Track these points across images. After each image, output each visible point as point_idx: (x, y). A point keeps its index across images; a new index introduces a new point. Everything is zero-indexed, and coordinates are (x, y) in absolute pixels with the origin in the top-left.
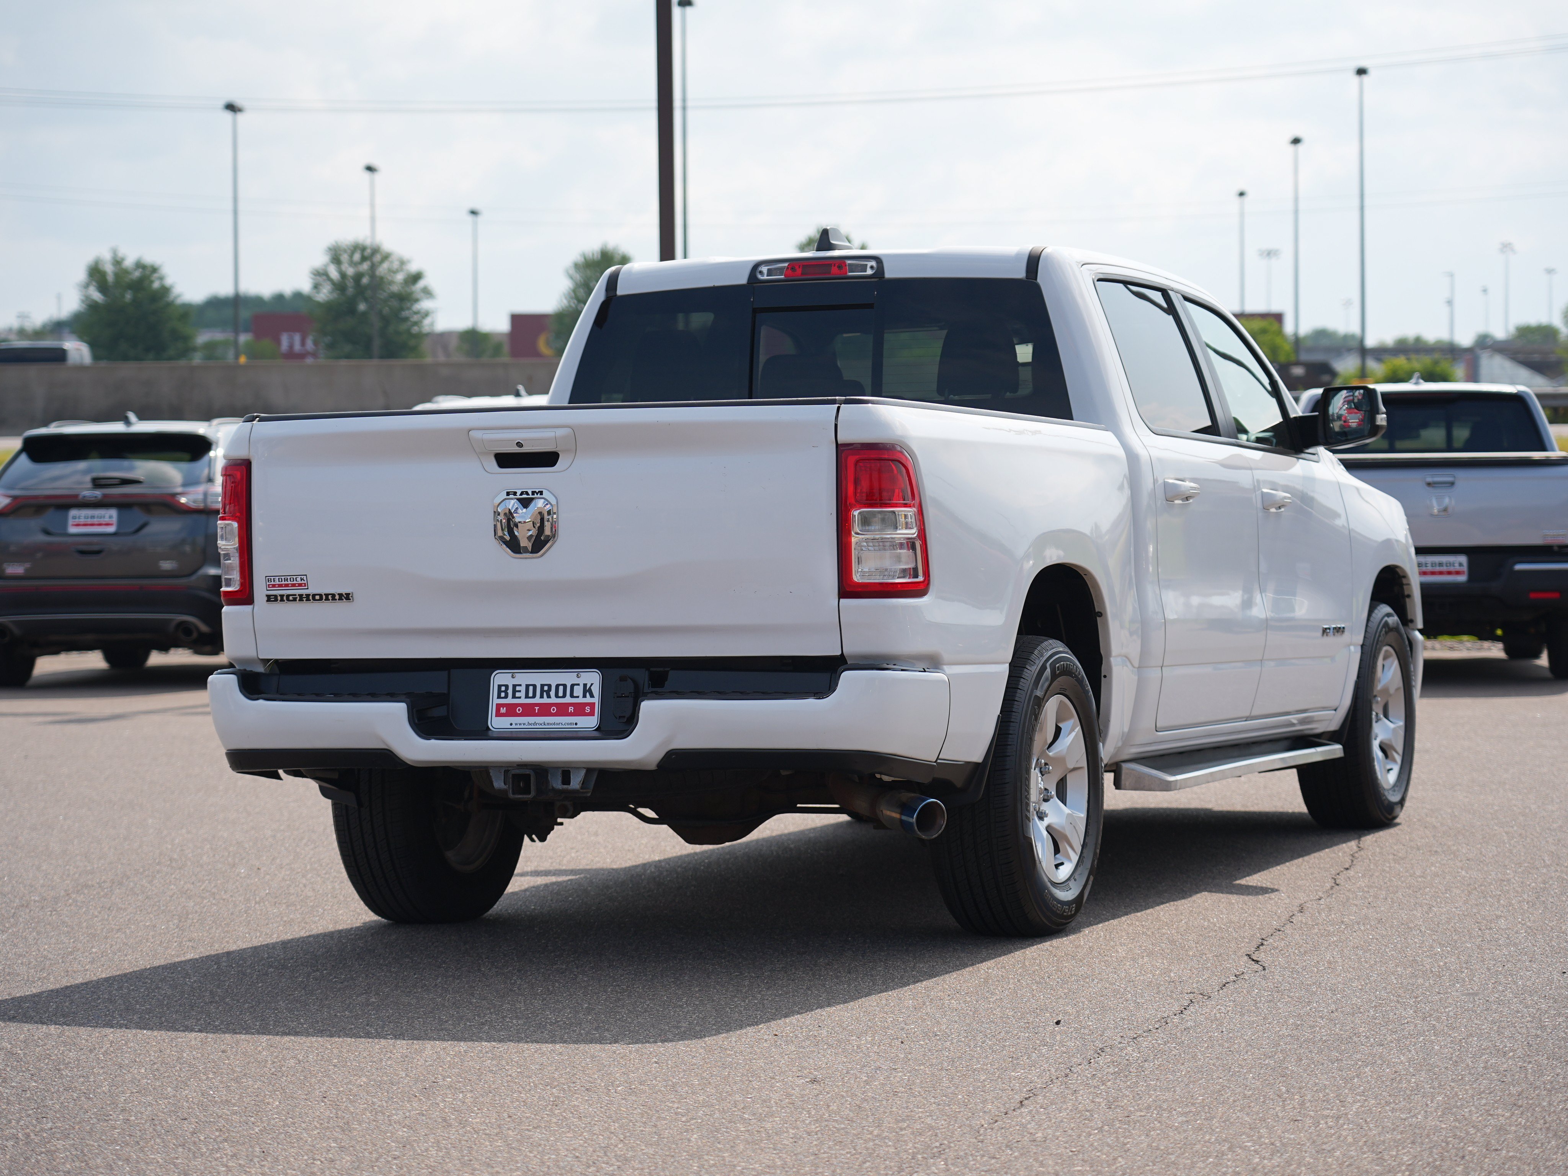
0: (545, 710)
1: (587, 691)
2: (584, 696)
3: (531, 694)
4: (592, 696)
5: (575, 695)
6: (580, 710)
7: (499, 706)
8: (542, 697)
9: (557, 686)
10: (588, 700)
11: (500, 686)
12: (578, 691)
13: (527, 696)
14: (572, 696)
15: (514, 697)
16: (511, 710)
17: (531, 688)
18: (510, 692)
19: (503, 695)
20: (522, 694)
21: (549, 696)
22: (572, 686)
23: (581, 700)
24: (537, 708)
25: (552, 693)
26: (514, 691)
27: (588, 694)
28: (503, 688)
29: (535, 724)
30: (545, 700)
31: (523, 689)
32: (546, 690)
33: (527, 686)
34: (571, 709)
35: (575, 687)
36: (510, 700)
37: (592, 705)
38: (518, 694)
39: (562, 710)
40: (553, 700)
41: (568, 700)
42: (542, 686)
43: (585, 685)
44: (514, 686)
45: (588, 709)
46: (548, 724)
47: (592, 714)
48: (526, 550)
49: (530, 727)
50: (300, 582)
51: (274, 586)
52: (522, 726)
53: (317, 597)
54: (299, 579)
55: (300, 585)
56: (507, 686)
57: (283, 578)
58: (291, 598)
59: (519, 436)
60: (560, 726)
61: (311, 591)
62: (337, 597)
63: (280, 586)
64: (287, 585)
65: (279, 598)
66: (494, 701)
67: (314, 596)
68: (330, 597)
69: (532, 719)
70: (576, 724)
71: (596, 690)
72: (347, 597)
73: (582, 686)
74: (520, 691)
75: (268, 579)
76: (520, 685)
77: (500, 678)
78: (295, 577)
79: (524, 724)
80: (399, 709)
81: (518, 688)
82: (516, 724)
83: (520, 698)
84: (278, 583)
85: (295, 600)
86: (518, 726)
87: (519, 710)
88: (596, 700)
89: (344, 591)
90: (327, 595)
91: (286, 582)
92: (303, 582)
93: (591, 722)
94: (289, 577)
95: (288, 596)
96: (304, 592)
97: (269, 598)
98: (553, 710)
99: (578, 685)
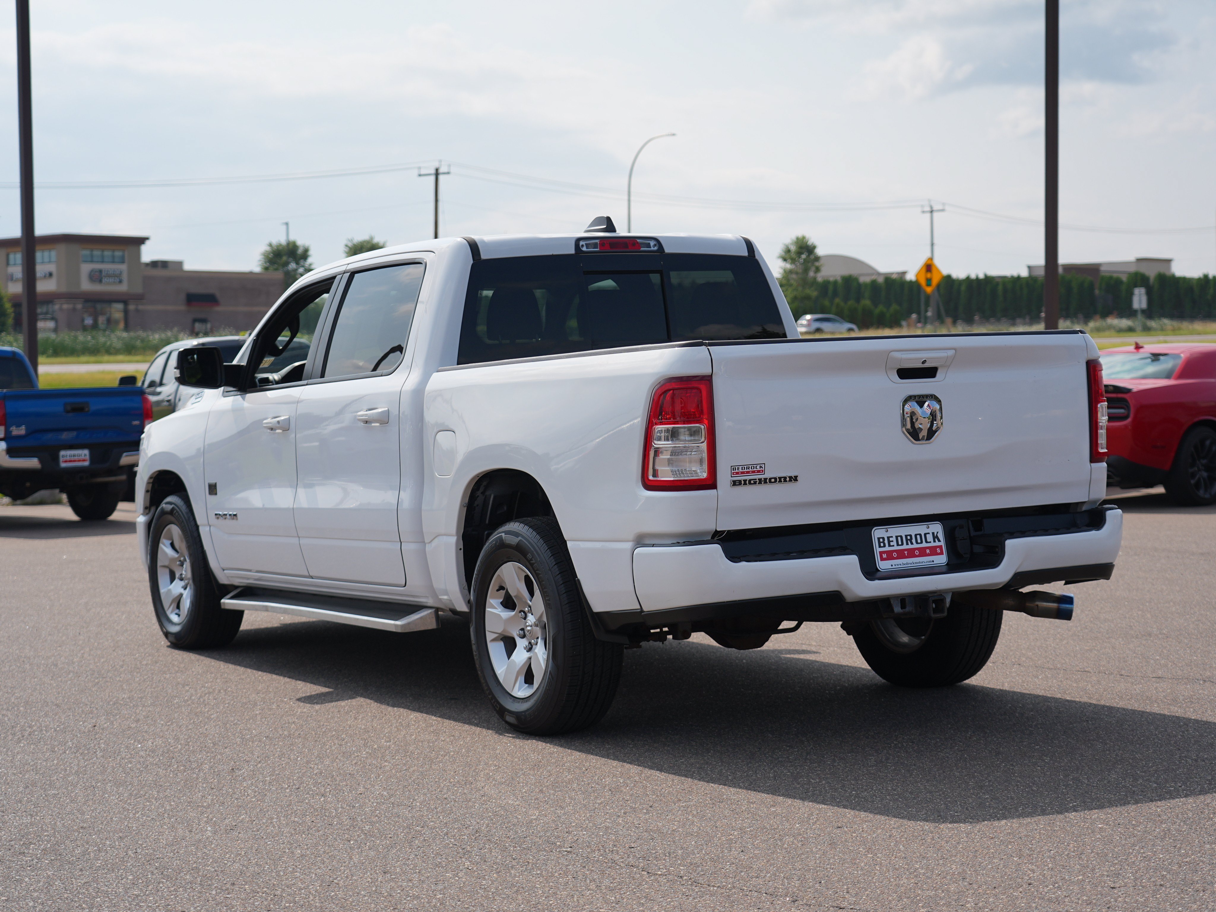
0: (911, 553)
1: (935, 537)
2: (934, 541)
3: (900, 543)
4: (939, 541)
5: (928, 541)
6: (934, 551)
7: (881, 553)
8: (907, 544)
9: (916, 535)
11: (879, 539)
12: (930, 538)
13: (898, 545)
15: (890, 546)
17: (899, 538)
18: (886, 542)
19: (882, 545)
20: (895, 543)
21: (912, 543)
23: (933, 544)
24: (906, 552)
25: (914, 541)
26: (889, 542)
27: (936, 539)
29: (907, 564)
31: (894, 539)
33: (897, 537)
35: (927, 535)
36: (887, 548)
37: (940, 547)
38: (892, 544)
39: (922, 552)
41: (924, 545)
42: (906, 536)
43: (933, 533)
44: (888, 538)
46: (916, 563)
47: (942, 553)
49: (904, 566)
56: (883, 538)
60: (924, 564)
66: (877, 550)
69: (905, 561)
70: (933, 561)
71: (941, 536)
73: (931, 534)
74: (892, 541)
76: (892, 537)
77: (878, 533)
79: (900, 565)
81: (891, 539)
82: (895, 565)
83: (893, 546)
86: (897, 567)
87: (895, 555)
88: (942, 543)
93: (942, 559)
98: (917, 553)
99: (929, 533)
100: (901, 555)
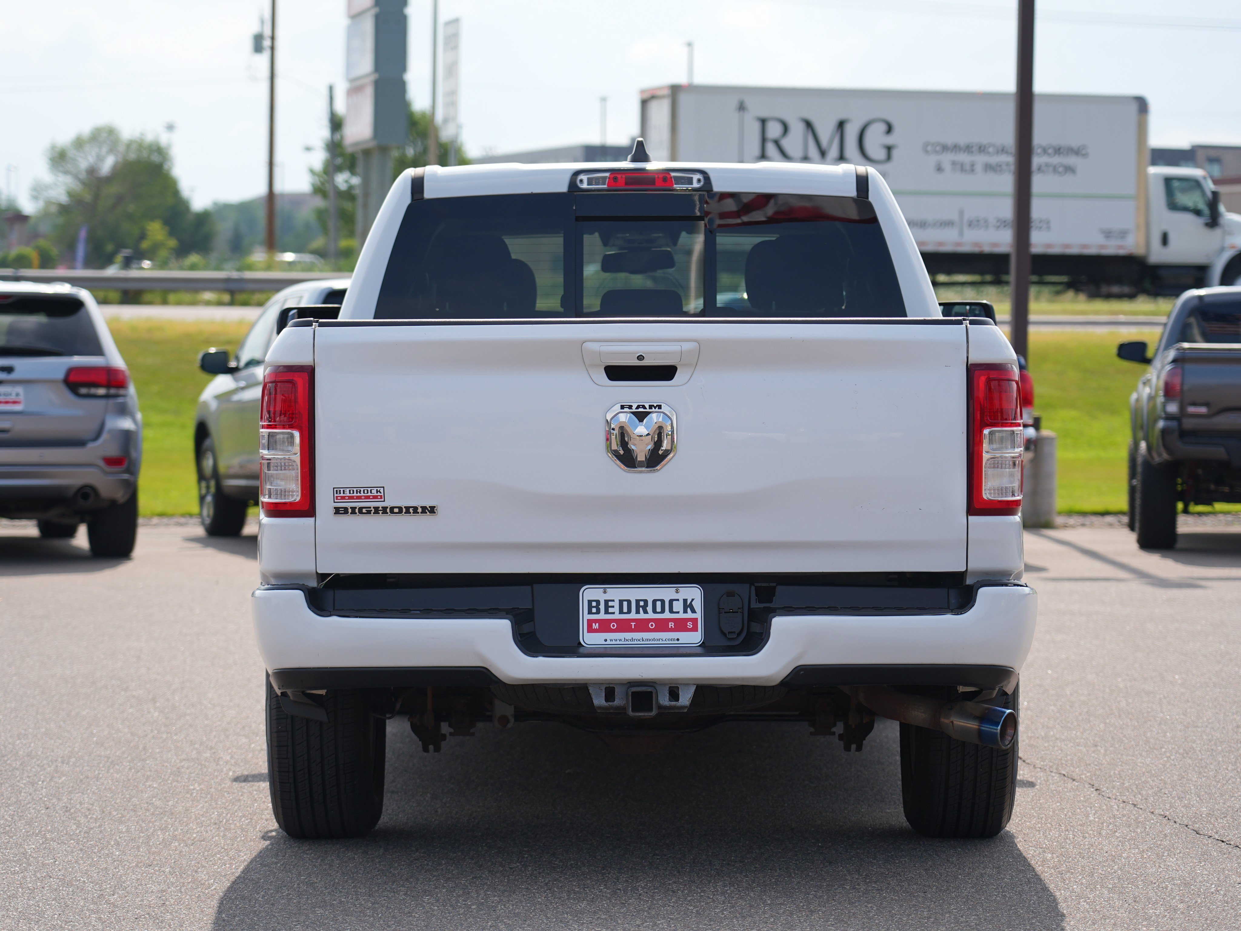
0: (642, 626)
1: (688, 606)
2: (685, 611)
3: (625, 610)
4: (694, 611)
5: (674, 610)
6: (681, 625)
7: (590, 622)
8: (638, 612)
9: (654, 602)
10: (690, 615)
11: (590, 602)
12: (678, 606)
13: (621, 612)
14: (671, 611)
15: (607, 612)
16: (604, 626)
17: (625, 604)
18: (602, 607)
19: (594, 610)
20: (616, 609)
21: (646, 612)
22: (671, 602)
23: (682, 615)
24: (633, 624)
25: (650, 608)
26: (607, 607)
27: (689, 609)
28: (594, 604)
29: (632, 640)
30: (642, 616)
31: (616, 604)
32: (641, 605)
33: (621, 602)
34: (671, 625)
35: (674, 602)
36: (602, 616)
37: (695, 621)
38: (610, 610)
39: (662, 626)
40: (651, 615)
41: (667, 615)
42: (638, 601)
43: (685, 601)
44: (606, 602)
45: (690, 625)
46: (647, 640)
47: (695, 629)
48: (641, 465)
49: (627, 643)
50: (376, 494)
51: (343, 498)
52: (618, 642)
53: (396, 510)
54: (374, 491)
55: (375, 497)
56: (598, 602)
57: (355, 490)
58: (364, 510)
59: (640, 348)
60: (660, 642)
61: (388, 503)
62: (420, 510)
63: (350, 498)
64: (359, 498)
65: (350, 510)
66: (585, 616)
67: (392, 509)
68: (411, 510)
69: (629, 635)
70: (678, 640)
71: (698, 605)
72: (432, 510)
73: (681, 602)
74: (613, 607)
75: (336, 490)
76: (613, 601)
77: (589, 593)
78: (369, 489)
79: (620, 640)
80: (504, 626)
81: (610, 604)
82: (611, 640)
83: (614, 613)
84: (348, 495)
85: (369, 512)
86: (614, 642)
87: (613, 626)
88: (699, 615)
89: (428, 504)
90: (408, 508)
91: (359, 494)
92: (379, 494)
93: (695, 638)
94: (362, 489)
95: (361, 509)
96: (380, 505)
97: (337, 511)
98: (652, 625)
99: (678, 600)
100: (624, 626)
